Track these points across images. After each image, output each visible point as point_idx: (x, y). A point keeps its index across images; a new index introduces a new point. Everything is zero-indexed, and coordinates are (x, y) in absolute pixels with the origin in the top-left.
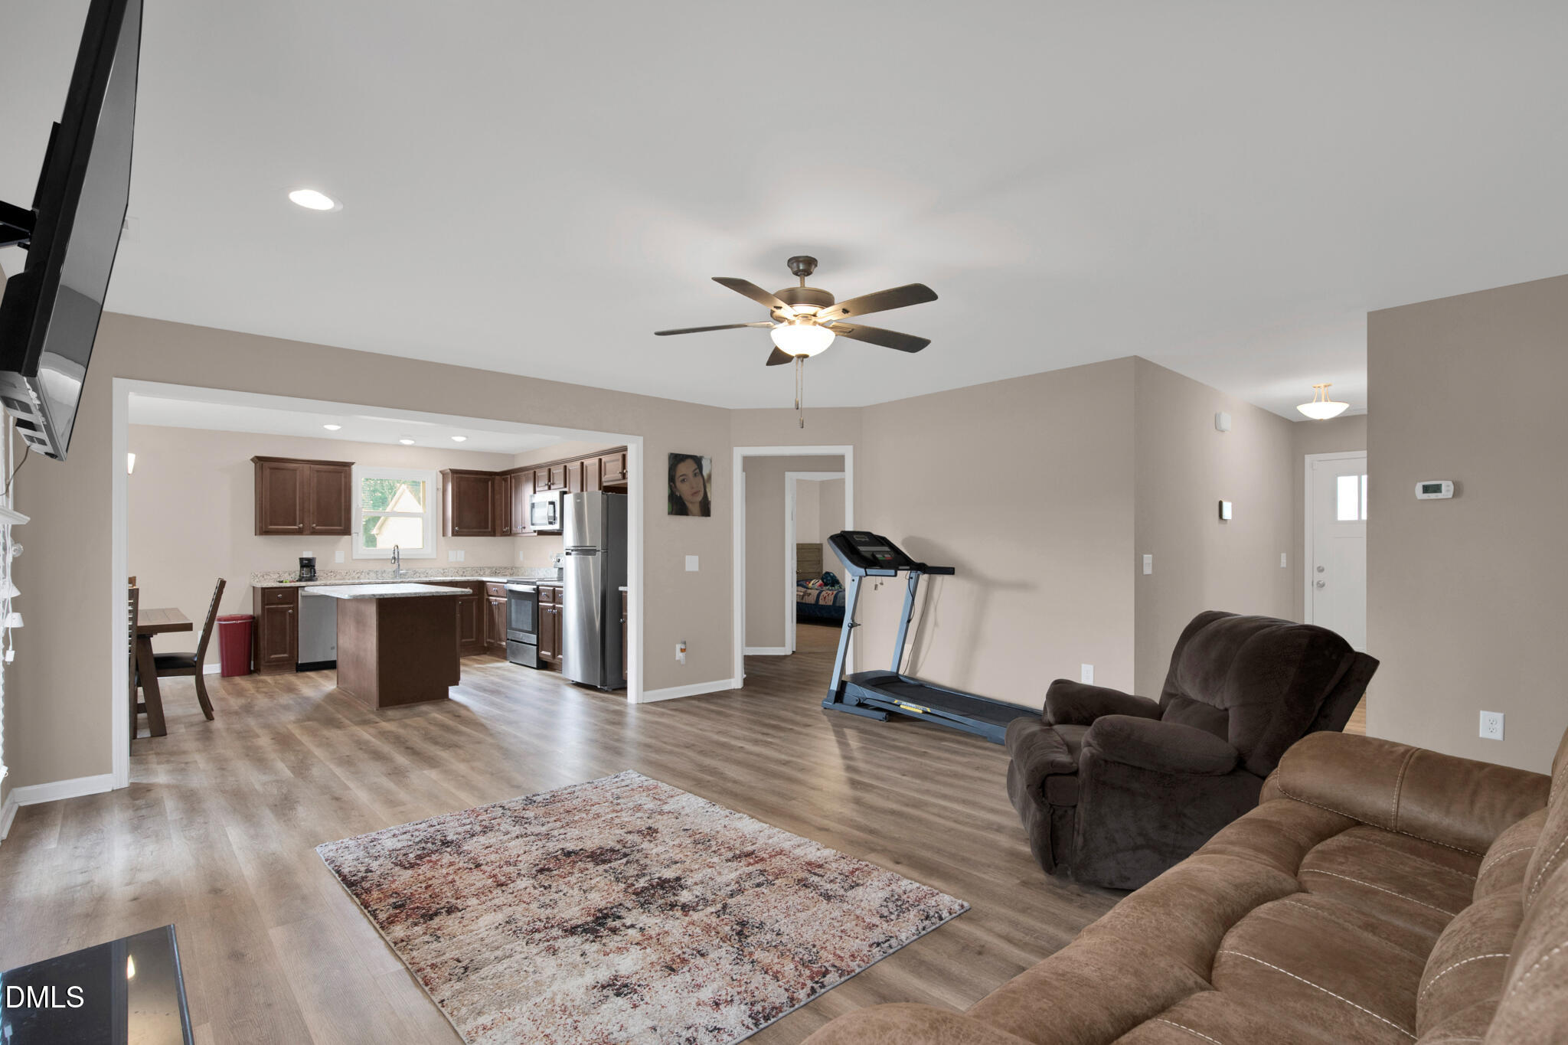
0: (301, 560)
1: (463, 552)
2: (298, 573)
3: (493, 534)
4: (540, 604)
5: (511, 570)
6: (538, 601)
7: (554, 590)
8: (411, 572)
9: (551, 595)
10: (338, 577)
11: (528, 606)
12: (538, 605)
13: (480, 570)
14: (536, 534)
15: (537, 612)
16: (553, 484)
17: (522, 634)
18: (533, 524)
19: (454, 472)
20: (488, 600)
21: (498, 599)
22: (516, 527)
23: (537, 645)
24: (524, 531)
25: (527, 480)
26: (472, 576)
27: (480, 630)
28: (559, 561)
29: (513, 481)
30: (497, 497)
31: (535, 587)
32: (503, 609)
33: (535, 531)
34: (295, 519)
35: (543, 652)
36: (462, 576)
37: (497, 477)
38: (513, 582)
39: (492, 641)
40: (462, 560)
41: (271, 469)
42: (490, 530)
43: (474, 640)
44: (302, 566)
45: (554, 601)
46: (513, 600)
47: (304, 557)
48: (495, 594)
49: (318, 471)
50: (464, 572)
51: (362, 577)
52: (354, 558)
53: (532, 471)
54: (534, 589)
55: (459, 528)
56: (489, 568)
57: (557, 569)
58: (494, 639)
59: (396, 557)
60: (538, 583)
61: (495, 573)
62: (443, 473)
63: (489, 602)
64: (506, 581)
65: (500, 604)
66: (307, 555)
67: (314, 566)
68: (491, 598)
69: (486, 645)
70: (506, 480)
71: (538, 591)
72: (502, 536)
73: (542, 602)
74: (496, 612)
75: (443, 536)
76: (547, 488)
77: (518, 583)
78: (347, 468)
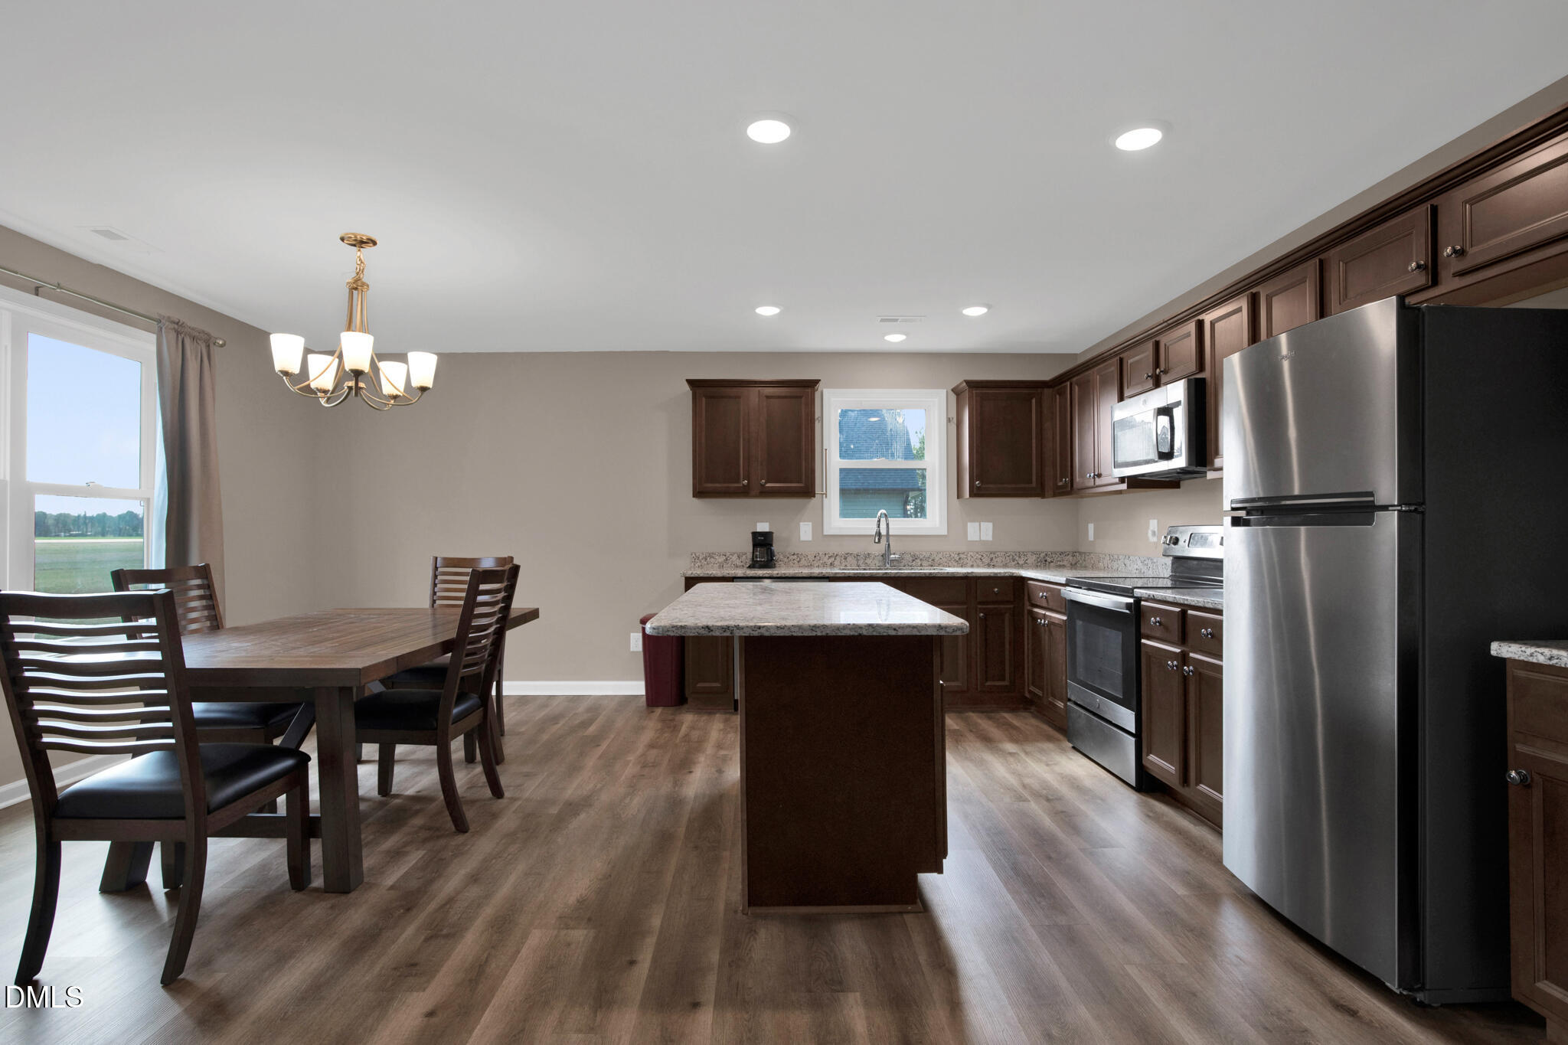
0: (755, 535)
1: (990, 525)
2: (750, 556)
3: (1040, 492)
4: (1143, 641)
5: (1075, 557)
6: (1139, 636)
7: (1184, 613)
8: (908, 558)
9: (1175, 626)
10: (803, 562)
11: (1113, 641)
12: (1139, 645)
13: (1016, 558)
14: (1124, 486)
15: (1137, 662)
16: (1166, 372)
17: (1099, 698)
18: (1117, 465)
19: (972, 385)
20: (1031, 613)
21: (1048, 613)
22: (1083, 476)
23: (1138, 736)
24: (1098, 482)
25: (1105, 383)
26: (1005, 566)
27: (1018, 666)
28: (1176, 541)
29: (1076, 389)
30: (1047, 425)
31: (1131, 600)
32: (1059, 636)
33: (1122, 480)
34: (738, 474)
35: (1152, 757)
36: (989, 566)
37: (1047, 391)
38: (1079, 585)
39: (1040, 693)
40: (990, 538)
41: (706, 397)
42: (1034, 485)
43: (1006, 683)
44: (755, 545)
45: (1183, 640)
46: (1079, 623)
47: (758, 530)
48: (1044, 604)
49: (768, 397)
50: (992, 559)
51: (837, 563)
52: (825, 533)
53: (1118, 358)
54: (1128, 606)
55: (982, 482)
56: (1033, 553)
57: (1169, 561)
58: (1041, 688)
59: (883, 532)
60: (1138, 592)
61: (1044, 563)
62: (957, 391)
63: (1034, 617)
64: (1063, 580)
65: (1052, 624)
66: (763, 527)
67: (771, 545)
68: (1036, 610)
69: (1027, 695)
70: (1062, 393)
71: (1137, 607)
72: (1055, 495)
73: (1148, 638)
74: (1045, 637)
75: (958, 498)
76: (1150, 383)
77: (1091, 587)
78: (809, 390)
